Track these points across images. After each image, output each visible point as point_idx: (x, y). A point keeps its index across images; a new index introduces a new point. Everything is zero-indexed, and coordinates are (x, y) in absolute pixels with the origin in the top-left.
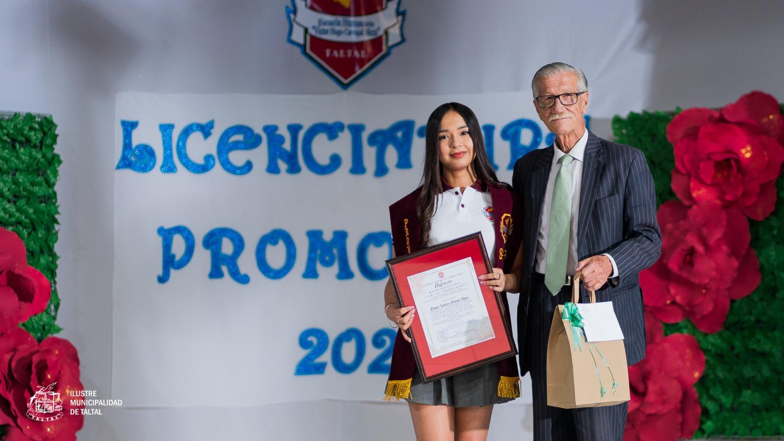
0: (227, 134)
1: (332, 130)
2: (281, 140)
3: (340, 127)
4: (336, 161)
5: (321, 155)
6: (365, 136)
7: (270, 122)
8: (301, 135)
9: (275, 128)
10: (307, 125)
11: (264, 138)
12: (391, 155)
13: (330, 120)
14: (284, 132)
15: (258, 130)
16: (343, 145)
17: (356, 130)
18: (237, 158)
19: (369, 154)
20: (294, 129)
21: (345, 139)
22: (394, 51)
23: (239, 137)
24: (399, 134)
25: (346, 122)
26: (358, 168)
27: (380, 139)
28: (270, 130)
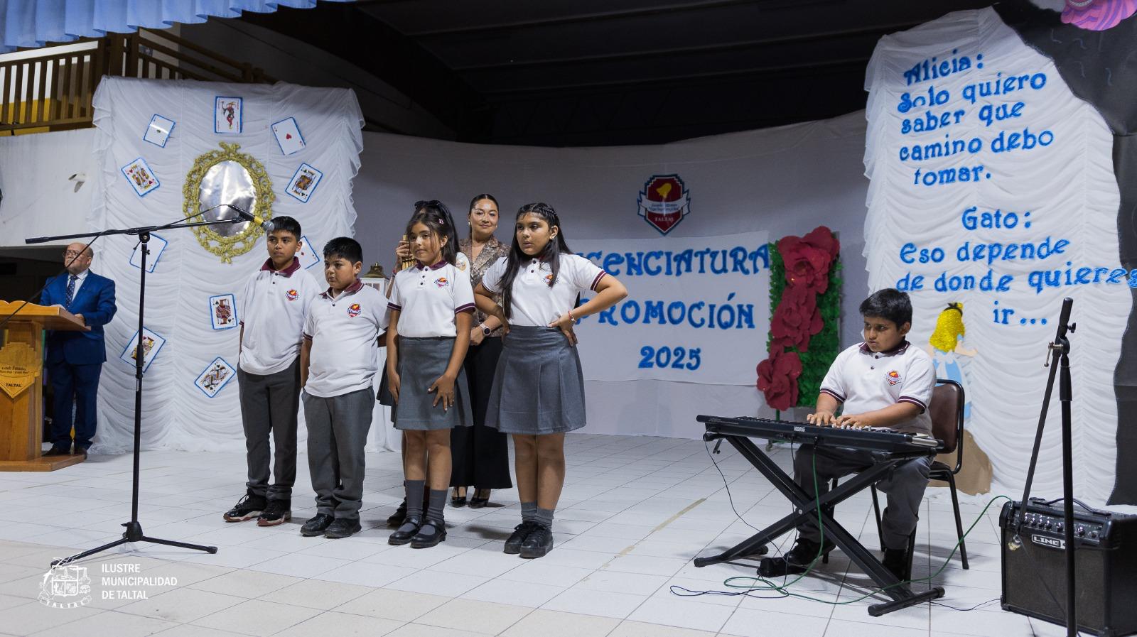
0: (609, 257)
1: (658, 255)
2: (634, 259)
3: (661, 253)
4: (659, 269)
5: (653, 267)
6: (672, 257)
7: (628, 252)
8: (643, 257)
9: (630, 254)
10: (646, 253)
11: (626, 259)
12: (683, 265)
13: (657, 251)
14: (634, 256)
15: (623, 255)
16: (662, 262)
17: (668, 254)
18: (613, 268)
19: (674, 265)
20: (640, 255)
21: (664, 258)
22: (685, 217)
23: (614, 259)
24: (687, 256)
25: (665, 250)
26: (669, 272)
27: (679, 258)
28: (628, 255)
